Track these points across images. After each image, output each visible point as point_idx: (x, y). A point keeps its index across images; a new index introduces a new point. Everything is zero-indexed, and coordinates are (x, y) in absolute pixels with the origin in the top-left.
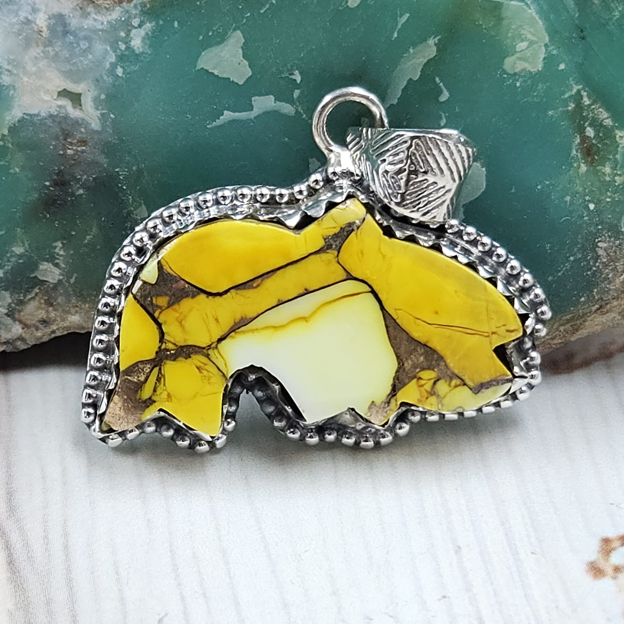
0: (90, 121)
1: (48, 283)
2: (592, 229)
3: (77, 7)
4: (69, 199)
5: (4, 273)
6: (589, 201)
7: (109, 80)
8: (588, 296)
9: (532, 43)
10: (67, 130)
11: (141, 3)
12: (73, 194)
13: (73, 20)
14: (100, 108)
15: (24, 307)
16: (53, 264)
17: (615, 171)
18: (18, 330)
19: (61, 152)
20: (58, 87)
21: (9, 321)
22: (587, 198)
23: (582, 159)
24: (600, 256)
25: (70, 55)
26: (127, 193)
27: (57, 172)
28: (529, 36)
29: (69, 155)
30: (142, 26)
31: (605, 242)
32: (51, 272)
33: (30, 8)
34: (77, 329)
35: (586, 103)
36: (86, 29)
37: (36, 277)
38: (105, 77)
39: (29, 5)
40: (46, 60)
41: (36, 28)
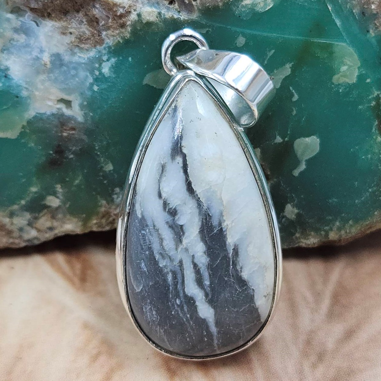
0: (77, 117)
1: (52, 207)
3: (69, 49)
5: (26, 202)
7: (90, 93)
9: (350, 67)
10: (63, 122)
11: (108, 47)
12: (67, 158)
13: (66, 57)
14: (84, 109)
15: (38, 221)
16: (55, 197)
18: (35, 233)
19: (60, 134)
20: (57, 97)
21: (29, 228)
23: (378, 133)
25: (65, 79)
26: (100, 157)
27: (57, 145)
28: (348, 63)
29: (64, 136)
30: (110, 60)
32: (54, 201)
33: (39, 50)
34: (70, 232)
36: (74, 63)
37: (46, 203)
38: (86, 92)
39: (38, 48)
40: (49, 82)
41: (43, 62)
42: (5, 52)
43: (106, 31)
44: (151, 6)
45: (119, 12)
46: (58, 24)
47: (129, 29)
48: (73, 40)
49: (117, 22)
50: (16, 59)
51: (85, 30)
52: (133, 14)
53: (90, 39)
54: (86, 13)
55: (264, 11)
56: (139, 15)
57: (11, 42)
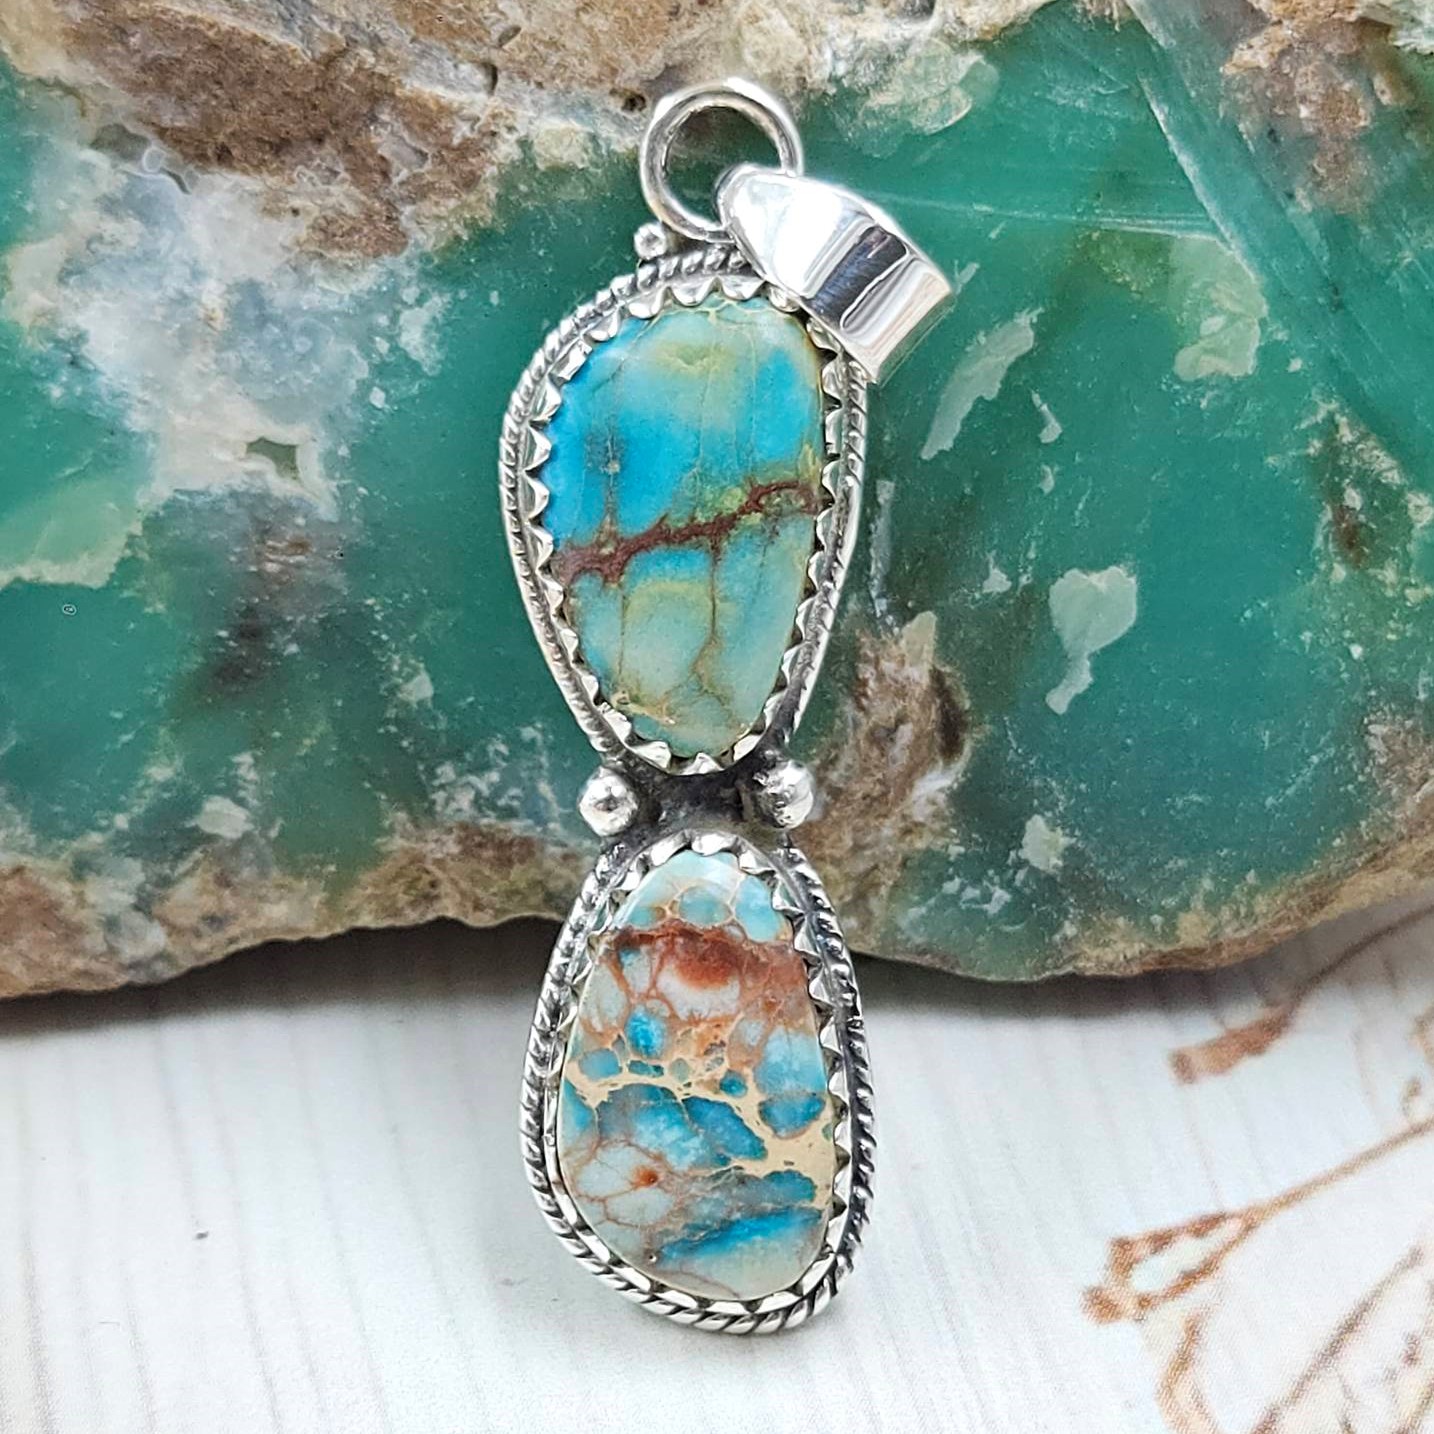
0: (313, 500)
1: (221, 842)
2: (1357, 697)
3: (288, 267)
4: (269, 664)
5: (132, 822)
6: (1352, 641)
7: (359, 416)
8: (1349, 836)
9: (1233, 318)
10: (266, 523)
11: (423, 254)
12: (276, 655)
13: (279, 294)
14: (337, 475)
15: (170, 891)
16: (233, 799)
17: (1406, 579)
18: (158, 939)
19: (253, 569)
20: (248, 433)
21: (138, 919)
22: (1347, 634)
23: (1336, 554)
24: (1373, 751)
25: (273, 366)
26: (390, 649)
27: (244, 608)
28: (1228, 305)
29: (269, 574)
30: (426, 301)
31: (1382, 722)
32: (229, 816)
33: (188, 271)
34: (282, 932)
35: (1345, 440)
36: (305, 311)
37: (196, 829)
38: (348, 412)
39: (185, 263)
40: (223, 378)
41: (201, 313)
42: (72, 280)
43: (414, 203)
44: (565, 117)
45: (459, 134)
46: (252, 183)
47: (492, 191)
48: (303, 234)
49: (451, 170)
50: (109, 305)
51: (342, 199)
52: (505, 141)
53: (360, 231)
54: (346, 142)
55: (941, 127)
56: (525, 144)
57: (94, 246)
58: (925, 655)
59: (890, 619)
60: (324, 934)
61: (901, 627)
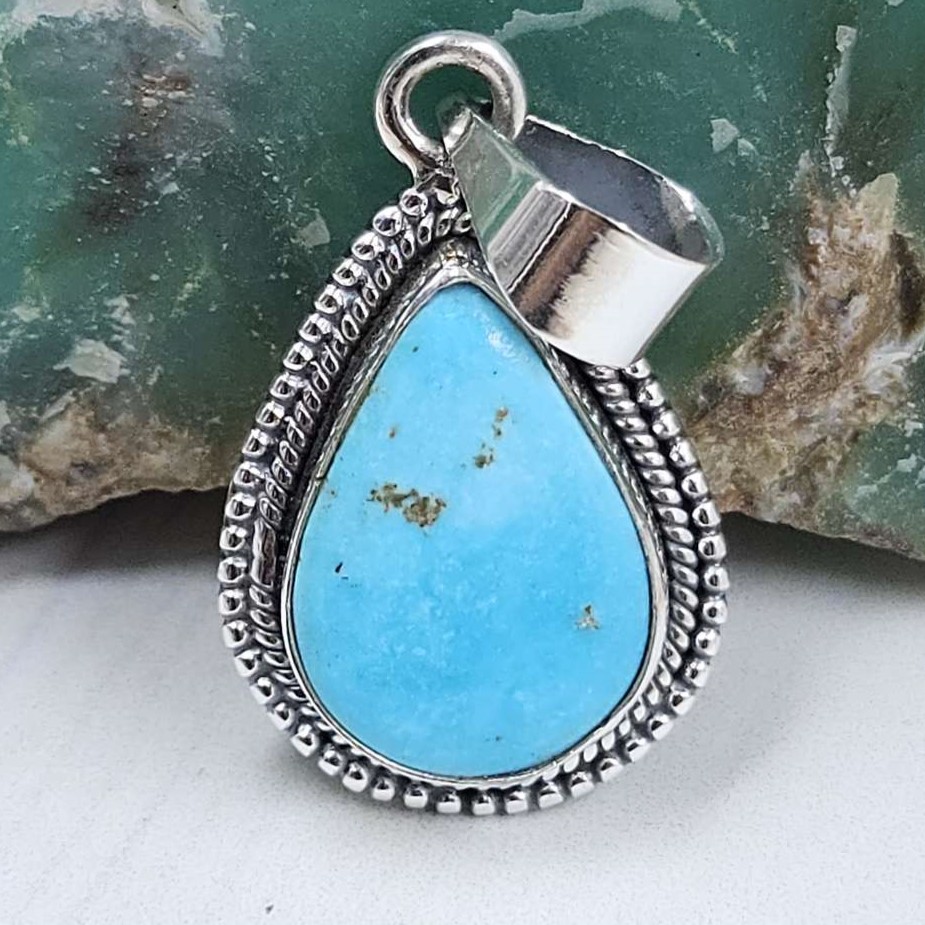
0: (195, 34)
1: (93, 383)
4: (146, 204)
10: (142, 55)
12: (155, 194)
14: (222, 7)
15: (39, 435)
16: (106, 343)
18: (25, 484)
19: (129, 103)
21: (4, 463)
26: (282, 192)
27: (118, 145)
29: (146, 108)
32: (104, 360)
34: (160, 483)
37: (67, 371)
58: (884, 222)
59: (846, 180)
60: (208, 487)
61: (858, 190)
